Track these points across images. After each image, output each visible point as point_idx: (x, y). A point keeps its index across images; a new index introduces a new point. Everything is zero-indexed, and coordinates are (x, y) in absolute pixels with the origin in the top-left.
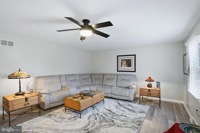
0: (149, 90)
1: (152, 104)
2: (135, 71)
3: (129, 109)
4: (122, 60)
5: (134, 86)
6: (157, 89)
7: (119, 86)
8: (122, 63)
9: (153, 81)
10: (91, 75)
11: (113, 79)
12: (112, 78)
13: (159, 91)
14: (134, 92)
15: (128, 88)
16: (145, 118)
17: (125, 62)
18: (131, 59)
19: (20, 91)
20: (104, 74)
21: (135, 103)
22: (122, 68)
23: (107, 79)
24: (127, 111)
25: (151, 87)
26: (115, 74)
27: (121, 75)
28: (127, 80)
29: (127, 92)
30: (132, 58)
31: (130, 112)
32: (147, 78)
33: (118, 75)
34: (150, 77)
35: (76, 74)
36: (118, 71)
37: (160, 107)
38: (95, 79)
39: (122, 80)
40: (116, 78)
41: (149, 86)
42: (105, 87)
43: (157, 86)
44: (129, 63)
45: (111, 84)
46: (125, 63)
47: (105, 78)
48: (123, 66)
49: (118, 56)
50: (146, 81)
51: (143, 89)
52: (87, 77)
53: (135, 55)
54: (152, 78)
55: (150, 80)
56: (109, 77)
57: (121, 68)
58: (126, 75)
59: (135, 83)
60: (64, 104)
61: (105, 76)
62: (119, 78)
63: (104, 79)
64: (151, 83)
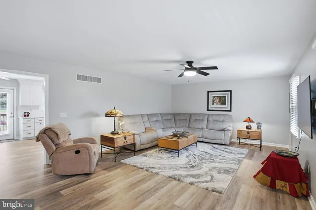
0: (249, 132)
1: (252, 148)
2: (230, 111)
3: (226, 152)
4: (214, 97)
5: (231, 128)
6: (257, 130)
7: (211, 128)
8: (214, 101)
9: (253, 122)
10: (175, 115)
11: (202, 120)
12: (201, 118)
13: (260, 133)
14: (230, 134)
15: (223, 130)
16: (245, 158)
18: (225, 96)
19: (115, 130)
20: (190, 114)
21: (232, 147)
22: (214, 106)
23: (195, 120)
24: (225, 153)
25: (250, 129)
26: (205, 114)
27: (213, 115)
28: (221, 121)
29: (221, 135)
30: (227, 94)
31: (228, 154)
32: (246, 118)
33: (209, 115)
34: (249, 118)
35: (158, 114)
36: (208, 110)
37: (260, 150)
38: (179, 120)
39: (214, 121)
40: (206, 119)
41: (248, 127)
42: (194, 130)
43: (258, 128)
44: (222, 101)
45: (200, 126)
46: (218, 100)
47: (193, 118)
48: (215, 104)
49: (208, 92)
50: (245, 122)
51: (242, 131)
52: (170, 117)
53: (230, 91)
54: (252, 119)
55: (249, 120)
56: (197, 118)
57: (212, 106)
58: (220, 115)
59: (231, 124)
60: (157, 145)
61: (192, 116)
62: (211, 119)
63: (191, 121)
64: (251, 124)
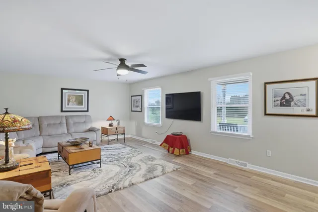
2: (87, 111)
11: (60, 123)
12: (58, 122)
17: (75, 98)
18: (82, 96)
23: (50, 125)
25: (112, 126)
26: (60, 116)
29: (94, 136)
30: (84, 94)
32: (108, 117)
34: (111, 116)
36: (62, 111)
37: (125, 142)
39: (75, 123)
41: (110, 125)
44: (79, 101)
45: (59, 132)
46: (74, 100)
48: (70, 103)
49: (62, 89)
50: (107, 120)
53: (88, 91)
55: (111, 119)
56: (52, 122)
57: (67, 106)
64: (113, 121)
